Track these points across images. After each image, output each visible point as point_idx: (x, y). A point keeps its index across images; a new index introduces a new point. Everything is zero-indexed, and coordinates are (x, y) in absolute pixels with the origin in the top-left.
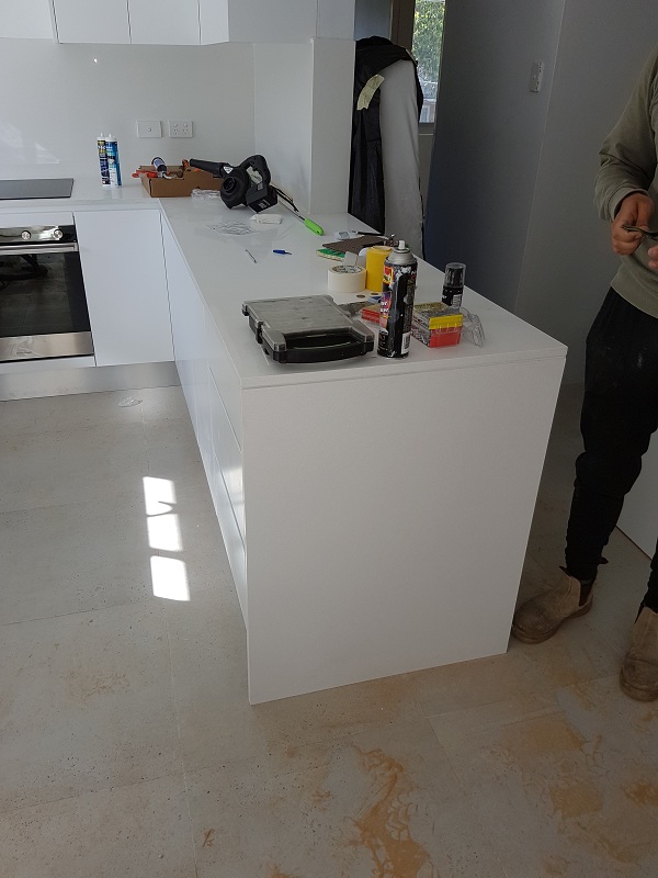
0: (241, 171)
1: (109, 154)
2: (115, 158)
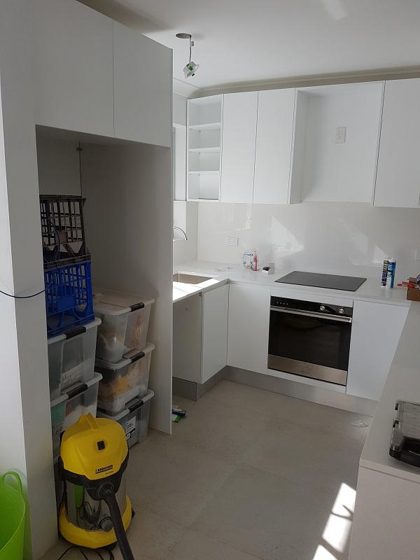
1: (389, 269)
2: (392, 272)
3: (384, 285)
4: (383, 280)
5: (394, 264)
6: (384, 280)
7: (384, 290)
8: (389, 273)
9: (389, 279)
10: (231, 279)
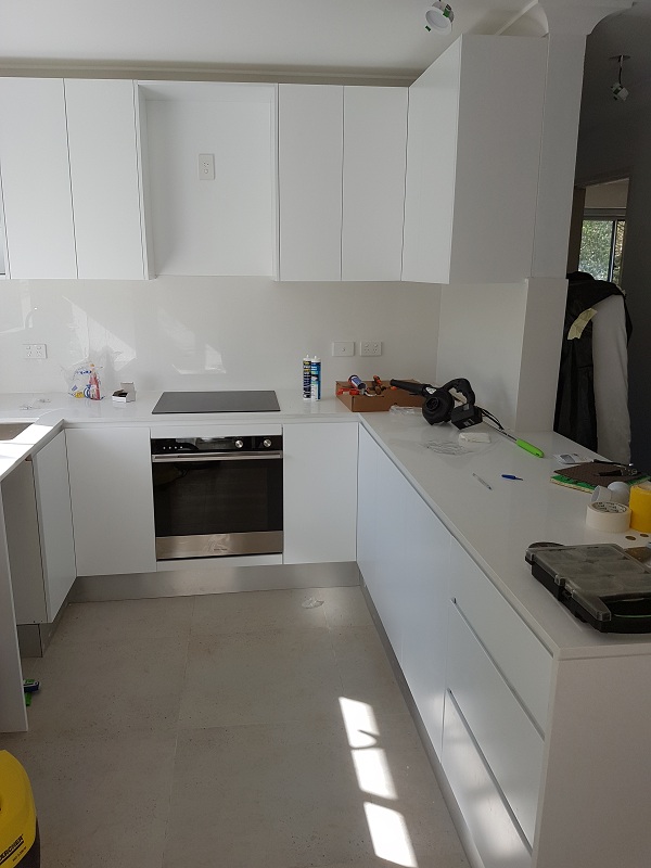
0: (443, 392)
1: (313, 373)
2: (317, 376)
3: (308, 396)
4: (305, 389)
5: (318, 365)
6: (307, 390)
7: (309, 404)
8: (314, 379)
9: (314, 387)
10: (68, 419)
